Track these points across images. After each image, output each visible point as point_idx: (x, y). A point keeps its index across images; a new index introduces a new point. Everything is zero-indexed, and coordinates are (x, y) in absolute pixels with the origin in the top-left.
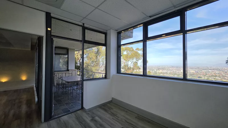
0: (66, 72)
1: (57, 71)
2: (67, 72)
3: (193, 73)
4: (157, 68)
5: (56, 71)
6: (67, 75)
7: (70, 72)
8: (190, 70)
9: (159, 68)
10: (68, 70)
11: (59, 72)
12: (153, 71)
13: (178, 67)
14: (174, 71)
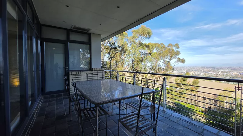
0: (88, 73)
1: (74, 71)
2: (90, 73)
3: (236, 75)
4: (187, 69)
5: (72, 71)
6: (90, 78)
7: (94, 72)
8: (232, 72)
9: (190, 69)
10: (91, 69)
11: (77, 73)
12: (182, 72)
13: (214, 68)
14: (209, 72)
